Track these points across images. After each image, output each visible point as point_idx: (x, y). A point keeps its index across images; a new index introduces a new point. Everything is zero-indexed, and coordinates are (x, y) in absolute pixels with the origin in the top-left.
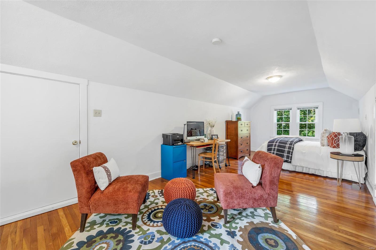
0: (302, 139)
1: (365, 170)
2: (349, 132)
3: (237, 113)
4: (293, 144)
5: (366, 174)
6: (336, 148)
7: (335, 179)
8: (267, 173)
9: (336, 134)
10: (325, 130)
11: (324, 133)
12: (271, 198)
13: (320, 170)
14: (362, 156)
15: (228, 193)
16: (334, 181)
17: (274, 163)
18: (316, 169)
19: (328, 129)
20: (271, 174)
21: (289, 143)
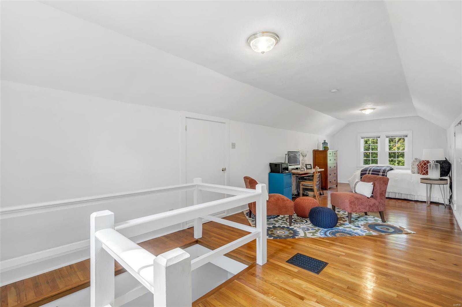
0: (393, 168)
1: (450, 193)
2: (435, 160)
3: (323, 142)
4: (386, 172)
5: (451, 197)
6: (425, 174)
7: (425, 202)
8: (378, 188)
9: (425, 162)
10: (415, 159)
11: (414, 162)
12: (381, 205)
13: (411, 195)
14: (447, 180)
15: (352, 202)
16: (424, 204)
17: (383, 181)
18: (408, 194)
19: (418, 158)
20: (381, 189)
21: (382, 171)
